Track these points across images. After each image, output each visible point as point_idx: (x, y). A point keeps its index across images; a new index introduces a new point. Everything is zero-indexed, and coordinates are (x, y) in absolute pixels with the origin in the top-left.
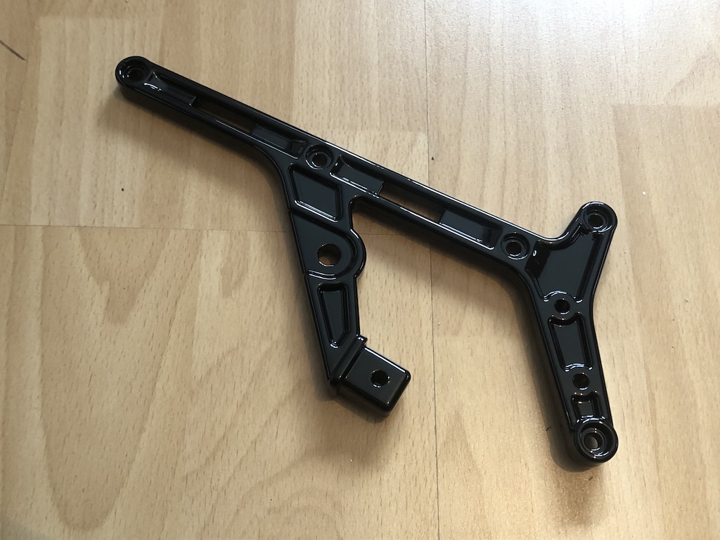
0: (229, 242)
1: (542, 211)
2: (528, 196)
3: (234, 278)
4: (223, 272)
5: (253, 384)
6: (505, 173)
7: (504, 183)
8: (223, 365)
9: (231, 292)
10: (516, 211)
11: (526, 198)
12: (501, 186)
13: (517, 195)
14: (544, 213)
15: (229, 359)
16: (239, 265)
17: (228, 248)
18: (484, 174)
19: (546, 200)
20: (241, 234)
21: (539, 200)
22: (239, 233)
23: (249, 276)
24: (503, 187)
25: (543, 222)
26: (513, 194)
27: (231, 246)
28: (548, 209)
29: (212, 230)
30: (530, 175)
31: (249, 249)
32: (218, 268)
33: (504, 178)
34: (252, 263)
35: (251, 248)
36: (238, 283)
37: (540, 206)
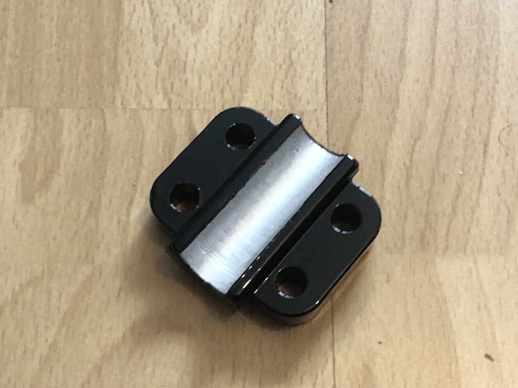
0: (32, 124)
1: (492, 72)
2: (470, 51)
3: (39, 177)
4: (23, 168)
5: (64, 330)
6: (436, 19)
7: (436, 33)
8: (20, 301)
9: (33, 196)
10: (453, 72)
11: (468, 53)
12: (432, 38)
13: (454, 50)
14: (495, 74)
15: (30, 292)
16: (46, 158)
17: (30, 133)
18: (406, 21)
19: (497, 56)
20: (50, 112)
21: (488, 57)
22: (47, 111)
23: (61, 173)
24: (434, 39)
25: (494, 88)
26: (449, 49)
27: (35, 130)
28: (501, 69)
29: (8, 107)
30: (474, 21)
31: (62, 134)
32: (15, 162)
33: (435, 27)
34: (66, 153)
35: (65, 132)
36: (45, 184)
37: (489, 64)
